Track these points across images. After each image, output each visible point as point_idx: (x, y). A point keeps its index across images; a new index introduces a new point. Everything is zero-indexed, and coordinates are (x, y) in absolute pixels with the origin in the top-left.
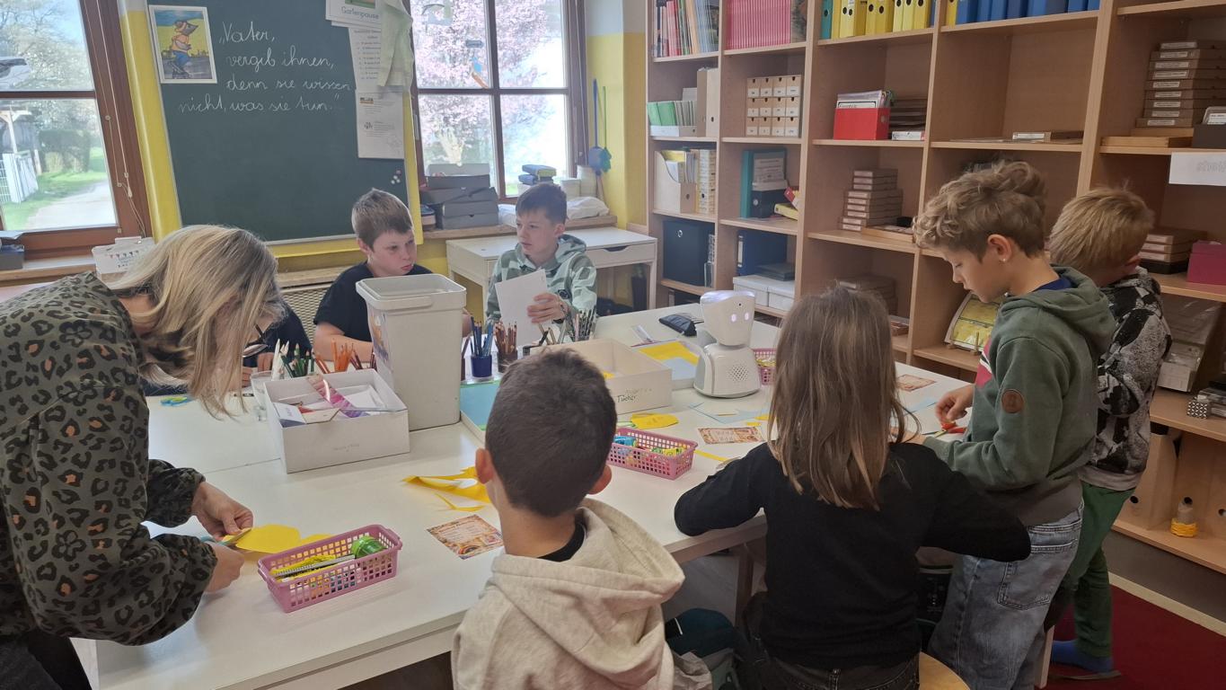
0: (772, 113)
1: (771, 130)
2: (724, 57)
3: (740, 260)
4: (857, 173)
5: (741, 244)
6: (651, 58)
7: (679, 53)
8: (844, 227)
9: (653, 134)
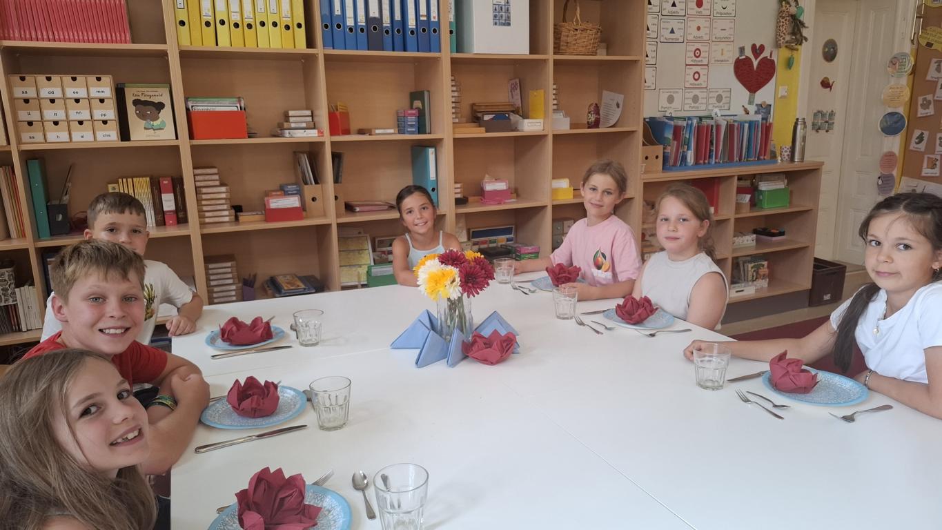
0: (67, 115)
1: (70, 134)
2: (7, 50)
4: (197, 172)
8: (207, 220)
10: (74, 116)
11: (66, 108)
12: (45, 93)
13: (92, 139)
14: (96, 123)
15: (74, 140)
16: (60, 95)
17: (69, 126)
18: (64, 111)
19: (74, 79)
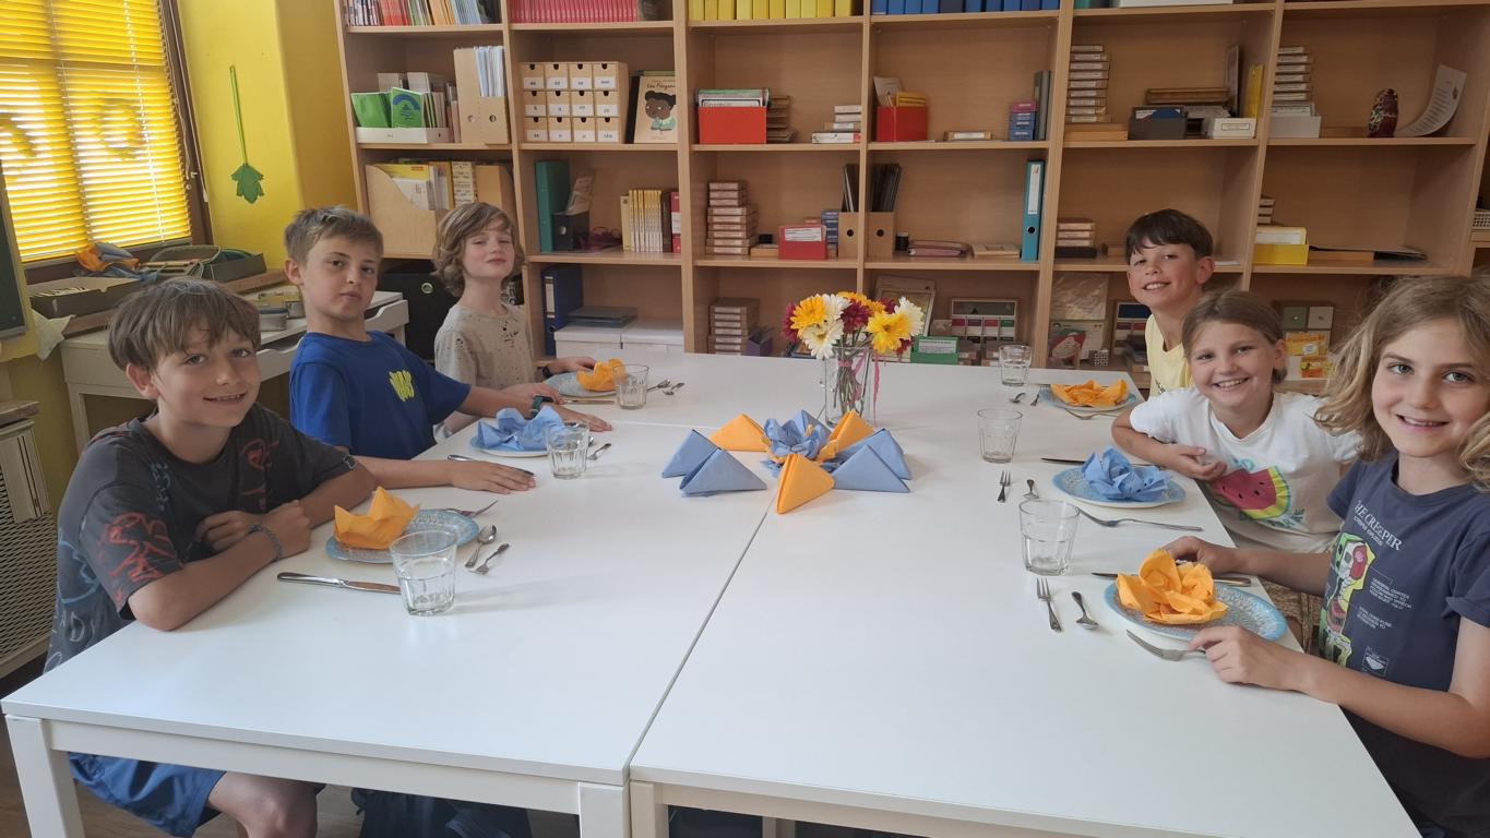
0: (571, 111)
1: (572, 133)
2: (515, 35)
3: (551, 307)
4: (713, 186)
5: (550, 288)
6: (345, 27)
7: (405, 20)
8: (716, 250)
9: (360, 141)
10: (578, 112)
11: (570, 103)
12: (551, 85)
13: (593, 140)
14: (598, 120)
15: (576, 140)
16: (566, 87)
17: (572, 123)
18: (568, 105)
19: (580, 67)
